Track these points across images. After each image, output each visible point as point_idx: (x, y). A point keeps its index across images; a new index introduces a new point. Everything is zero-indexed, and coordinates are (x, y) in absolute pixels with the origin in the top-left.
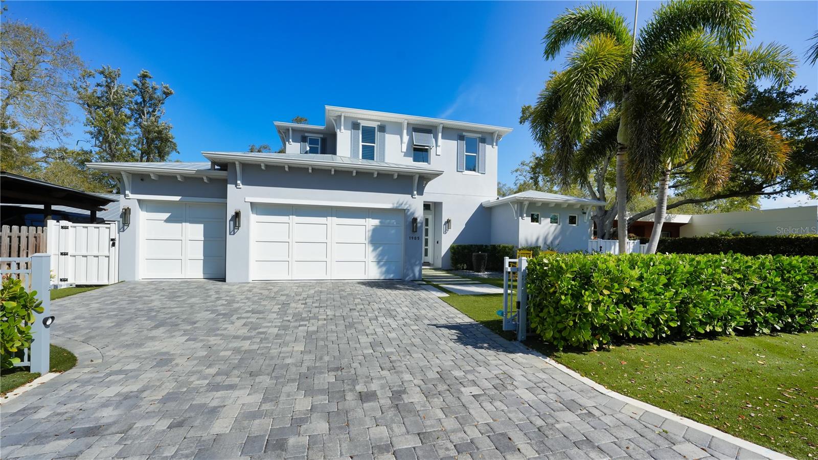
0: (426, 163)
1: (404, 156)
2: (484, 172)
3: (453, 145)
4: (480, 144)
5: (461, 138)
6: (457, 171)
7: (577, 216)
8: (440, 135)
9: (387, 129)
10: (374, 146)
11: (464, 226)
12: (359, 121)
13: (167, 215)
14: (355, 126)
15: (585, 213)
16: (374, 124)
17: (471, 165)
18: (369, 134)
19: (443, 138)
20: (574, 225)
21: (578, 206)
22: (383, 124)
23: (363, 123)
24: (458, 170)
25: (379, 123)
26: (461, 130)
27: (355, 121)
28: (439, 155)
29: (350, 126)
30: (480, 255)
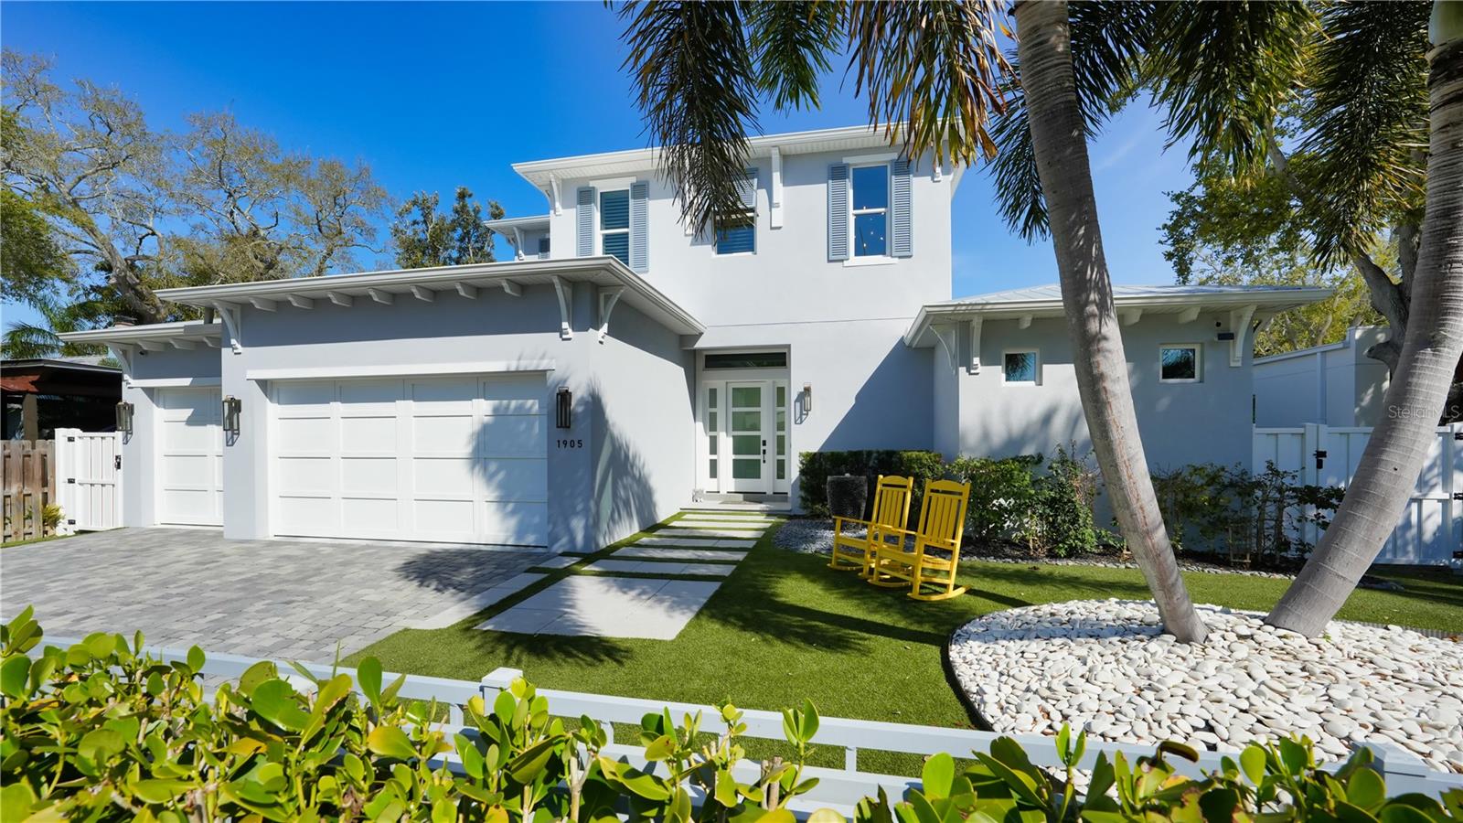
0: (750, 253)
1: (692, 244)
2: (907, 253)
3: (816, 195)
4: (893, 177)
5: (837, 172)
6: (829, 261)
7: (1197, 348)
8: (776, 176)
9: (653, 187)
10: (627, 234)
11: (853, 402)
12: (592, 184)
13: (188, 412)
14: (585, 196)
15: (1228, 336)
16: (623, 185)
17: (872, 238)
18: (615, 209)
19: (786, 181)
20: (1191, 380)
21: (1193, 315)
22: (643, 178)
23: (603, 187)
24: (832, 258)
25: (634, 180)
26: (834, 152)
27: (583, 184)
28: (780, 228)
29: (574, 196)
30: (846, 482)
